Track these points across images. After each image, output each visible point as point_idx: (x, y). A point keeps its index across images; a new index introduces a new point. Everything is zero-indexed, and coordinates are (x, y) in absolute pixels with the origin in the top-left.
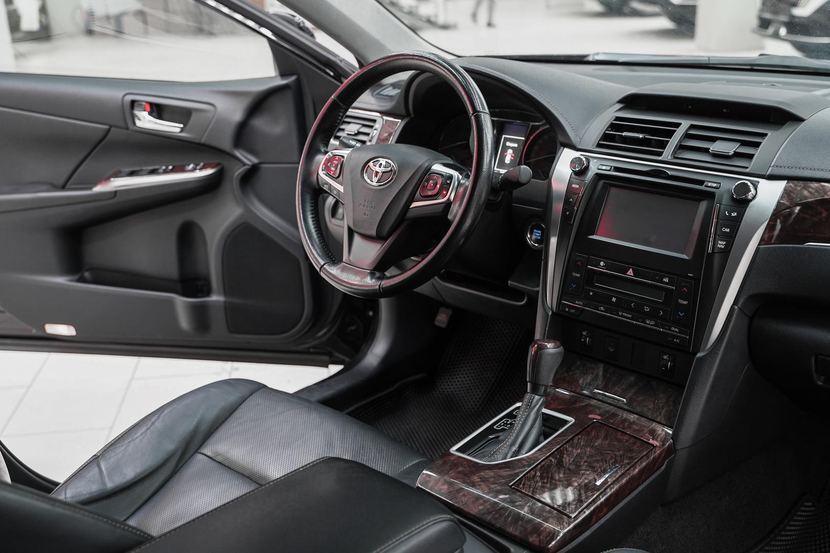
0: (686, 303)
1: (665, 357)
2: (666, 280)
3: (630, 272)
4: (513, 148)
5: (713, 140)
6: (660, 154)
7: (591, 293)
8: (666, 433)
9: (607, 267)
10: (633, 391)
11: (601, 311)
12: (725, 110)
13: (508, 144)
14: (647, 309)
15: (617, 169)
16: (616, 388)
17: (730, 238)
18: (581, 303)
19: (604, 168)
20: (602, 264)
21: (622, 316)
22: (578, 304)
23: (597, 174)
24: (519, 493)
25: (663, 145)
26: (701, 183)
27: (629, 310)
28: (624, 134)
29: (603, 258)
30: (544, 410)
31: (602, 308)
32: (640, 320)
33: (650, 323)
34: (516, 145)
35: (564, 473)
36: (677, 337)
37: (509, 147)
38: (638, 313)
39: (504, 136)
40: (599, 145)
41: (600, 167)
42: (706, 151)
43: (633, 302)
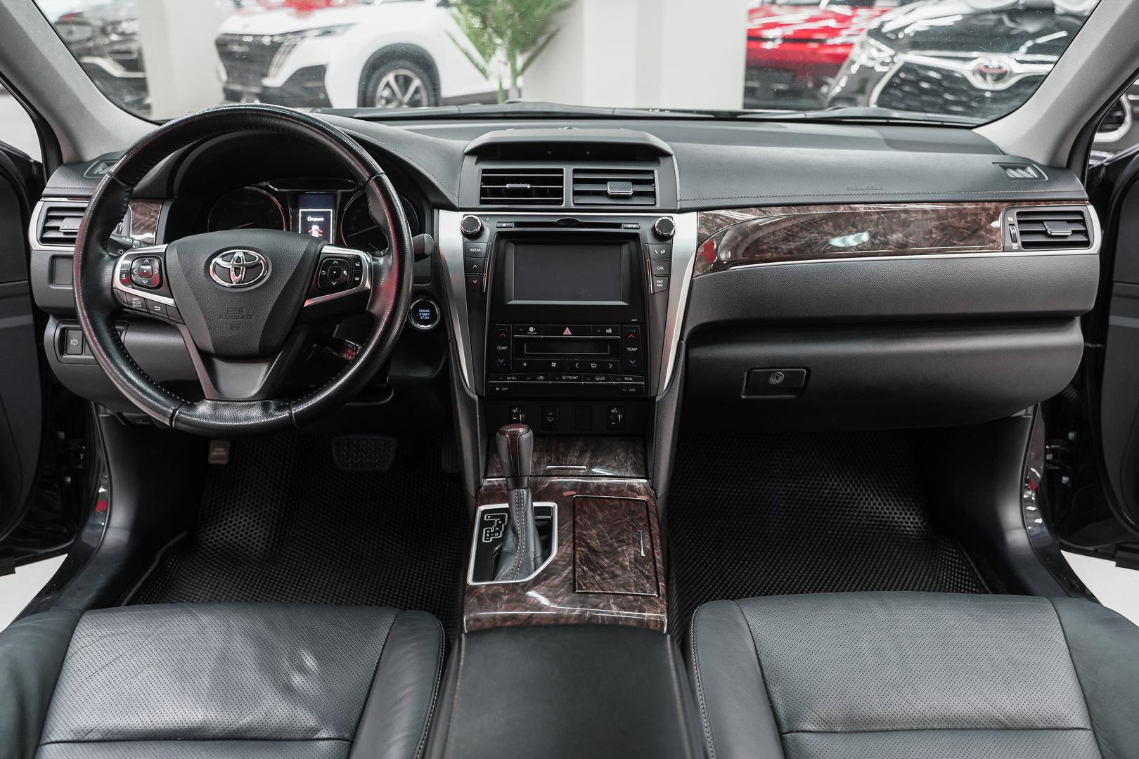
0: (635, 349)
1: (613, 411)
2: (609, 331)
3: (567, 332)
4: (318, 223)
5: (604, 182)
6: (561, 202)
7: (525, 364)
8: (643, 483)
9: (538, 331)
10: (588, 455)
11: (541, 380)
12: (588, 153)
13: (310, 219)
14: (594, 366)
15: (518, 224)
16: (569, 458)
17: (667, 276)
18: (514, 378)
19: (504, 225)
20: (531, 329)
21: (567, 380)
22: (511, 379)
23: (499, 233)
24: (590, 595)
25: (560, 193)
26: (618, 226)
27: (572, 371)
28: (508, 186)
29: (532, 323)
30: (536, 504)
31: (541, 377)
32: (588, 379)
33: (600, 380)
34: (322, 219)
35: (607, 558)
36: (632, 386)
37: (313, 223)
38: (585, 371)
39: (301, 210)
40: (482, 202)
41: (499, 225)
42: (604, 194)
43: (577, 362)
